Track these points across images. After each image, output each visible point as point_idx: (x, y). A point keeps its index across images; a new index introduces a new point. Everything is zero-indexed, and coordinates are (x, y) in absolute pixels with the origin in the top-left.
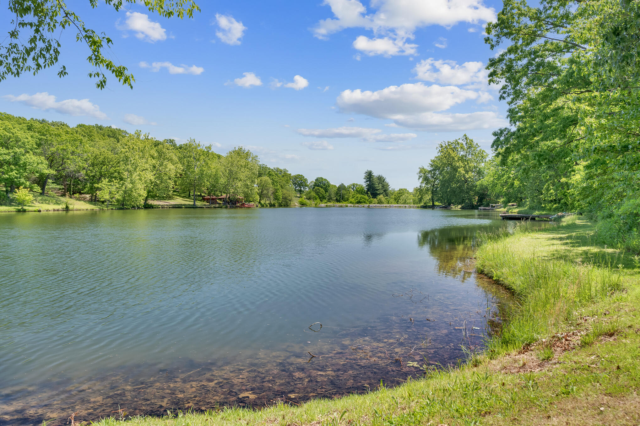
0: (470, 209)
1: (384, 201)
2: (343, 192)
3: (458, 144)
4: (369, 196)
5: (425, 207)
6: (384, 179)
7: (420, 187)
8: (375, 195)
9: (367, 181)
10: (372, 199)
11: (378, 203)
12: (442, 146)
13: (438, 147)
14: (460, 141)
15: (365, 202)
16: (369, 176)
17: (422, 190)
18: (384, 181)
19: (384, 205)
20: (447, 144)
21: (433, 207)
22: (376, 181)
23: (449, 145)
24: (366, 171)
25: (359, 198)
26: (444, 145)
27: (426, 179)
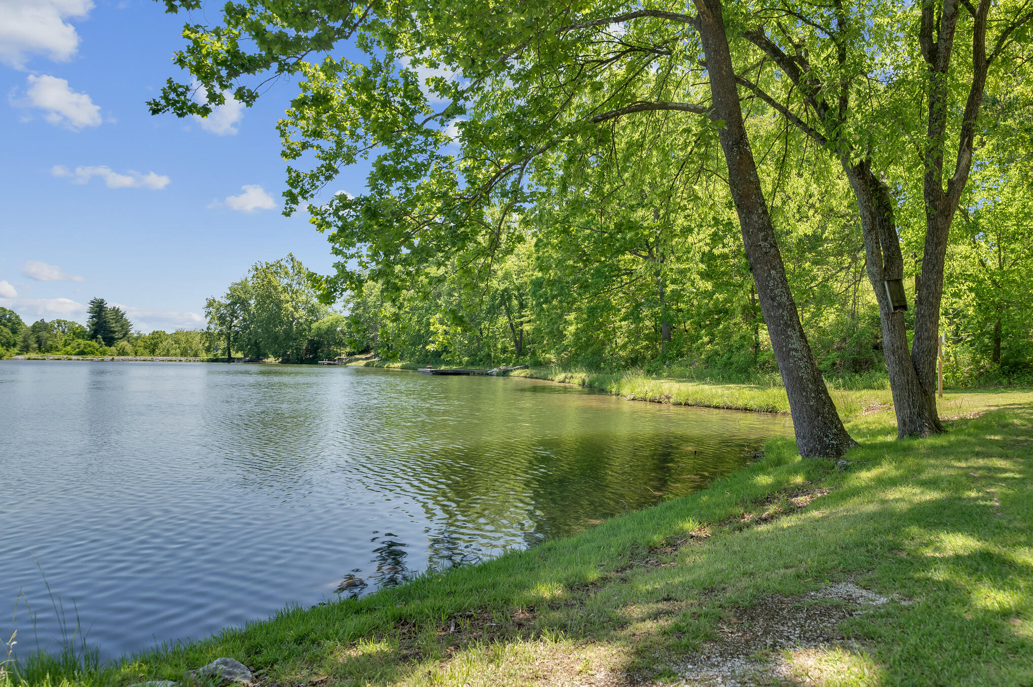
0: (296, 363)
1: (129, 351)
2: (44, 334)
3: (280, 267)
4: (99, 343)
5: (216, 360)
6: (123, 314)
7: (208, 328)
8: (110, 341)
9: (93, 317)
10: (106, 348)
11: (119, 354)
12: (257, 269)
13: (251, 270)
14: (283, 263)
15: (93, 353)
16: (98, 308)
17: (210, 334)
18: (122, 317)
19: (130, 357)
20: (265, 267)
21: (230, 360)
22: (110, 316)
23: (268, 268)
24: (92, 299)
25: (82, 346)
26: (260, 267)
27: (222, 319)
